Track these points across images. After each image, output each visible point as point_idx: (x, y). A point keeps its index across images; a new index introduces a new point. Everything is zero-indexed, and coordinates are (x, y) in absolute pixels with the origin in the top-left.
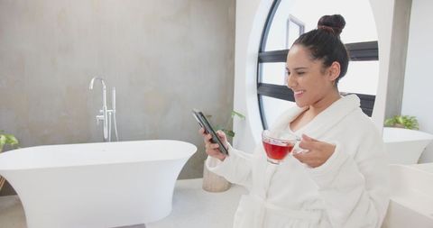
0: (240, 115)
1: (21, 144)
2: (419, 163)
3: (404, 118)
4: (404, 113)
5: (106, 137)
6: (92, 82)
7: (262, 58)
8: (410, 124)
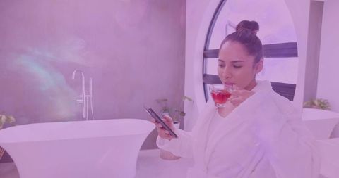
0: (190, 100)
1: (17, 123)
2: (331, 137)
3: (319, 101)
4: (318, 97)
5: (84, 117)
6: (74, 74)
7: (207, 54)
8: (323, 106)
